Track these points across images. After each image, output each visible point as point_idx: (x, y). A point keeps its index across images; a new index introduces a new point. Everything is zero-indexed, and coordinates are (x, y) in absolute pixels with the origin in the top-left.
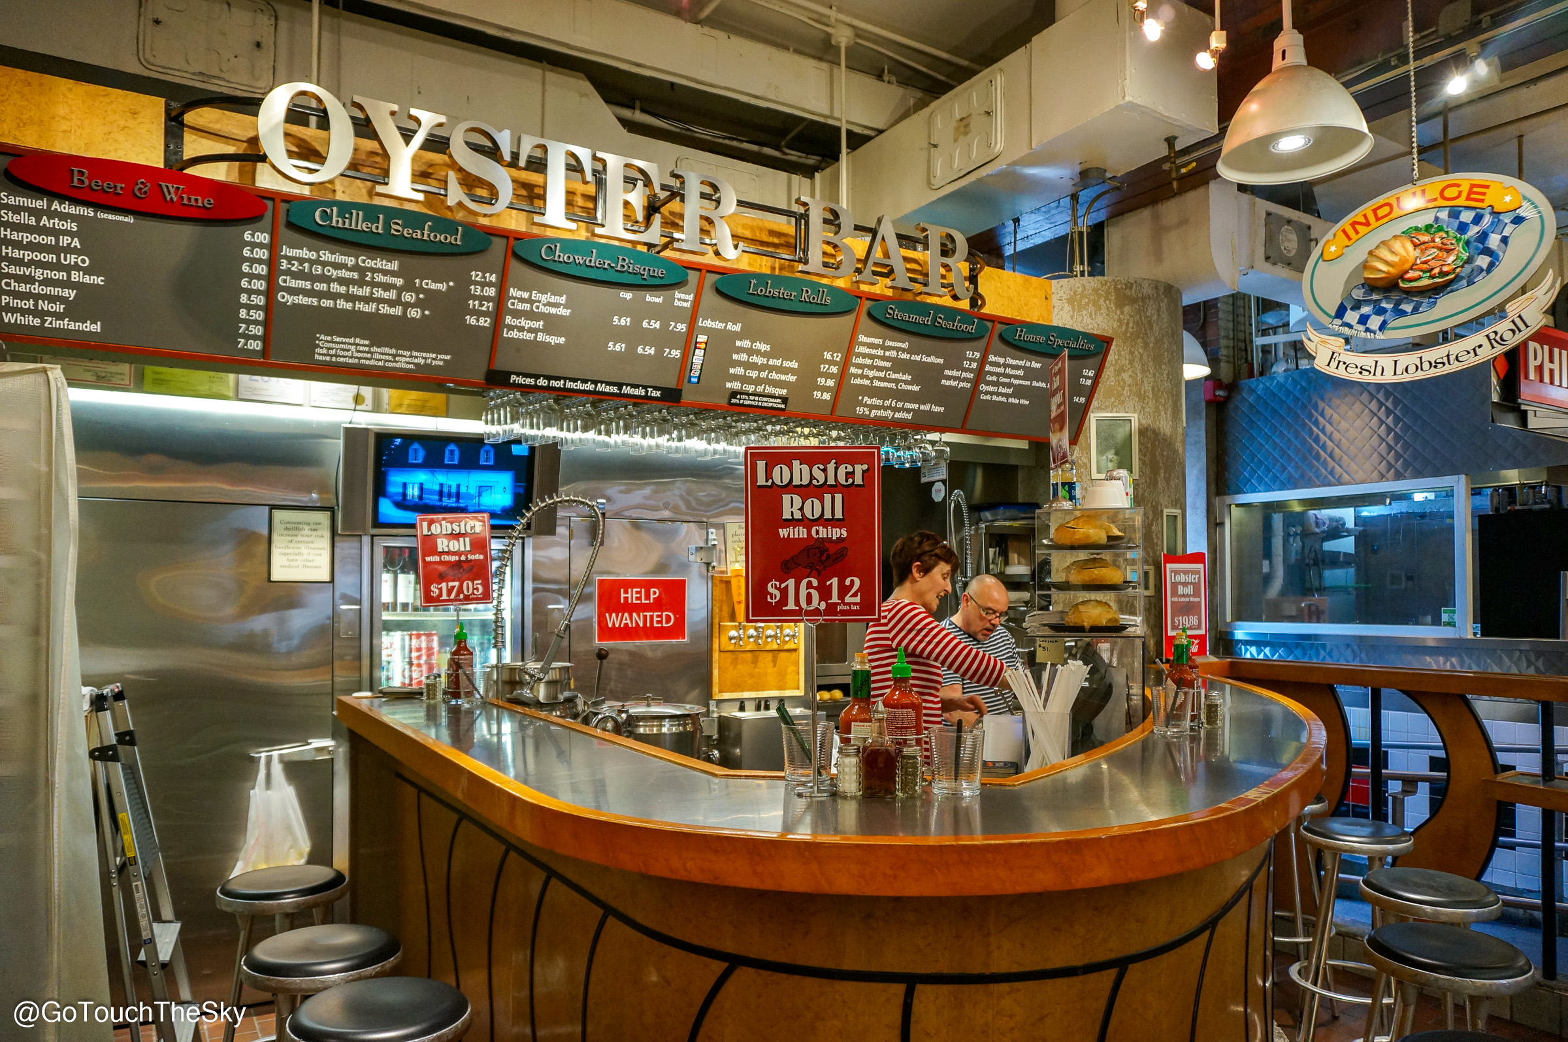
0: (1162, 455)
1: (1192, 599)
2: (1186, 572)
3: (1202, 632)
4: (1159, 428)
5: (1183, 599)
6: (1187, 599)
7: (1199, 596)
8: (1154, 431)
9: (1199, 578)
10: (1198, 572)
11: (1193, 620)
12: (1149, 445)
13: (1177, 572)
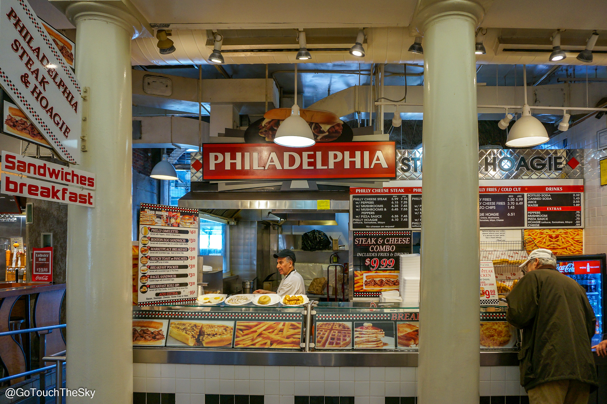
0: (42, 215)
1: (45, 263)
2: (43, 254)
3: (50, 273)
4: (41, 207)
5: (41, 262)
6: (43, 263)
7: (49, 261)
8: (39, 208)
9: (49, 256)
10: (49, 254)
11: (46, 269)
12: (37, 213)
13: (38, 254)
